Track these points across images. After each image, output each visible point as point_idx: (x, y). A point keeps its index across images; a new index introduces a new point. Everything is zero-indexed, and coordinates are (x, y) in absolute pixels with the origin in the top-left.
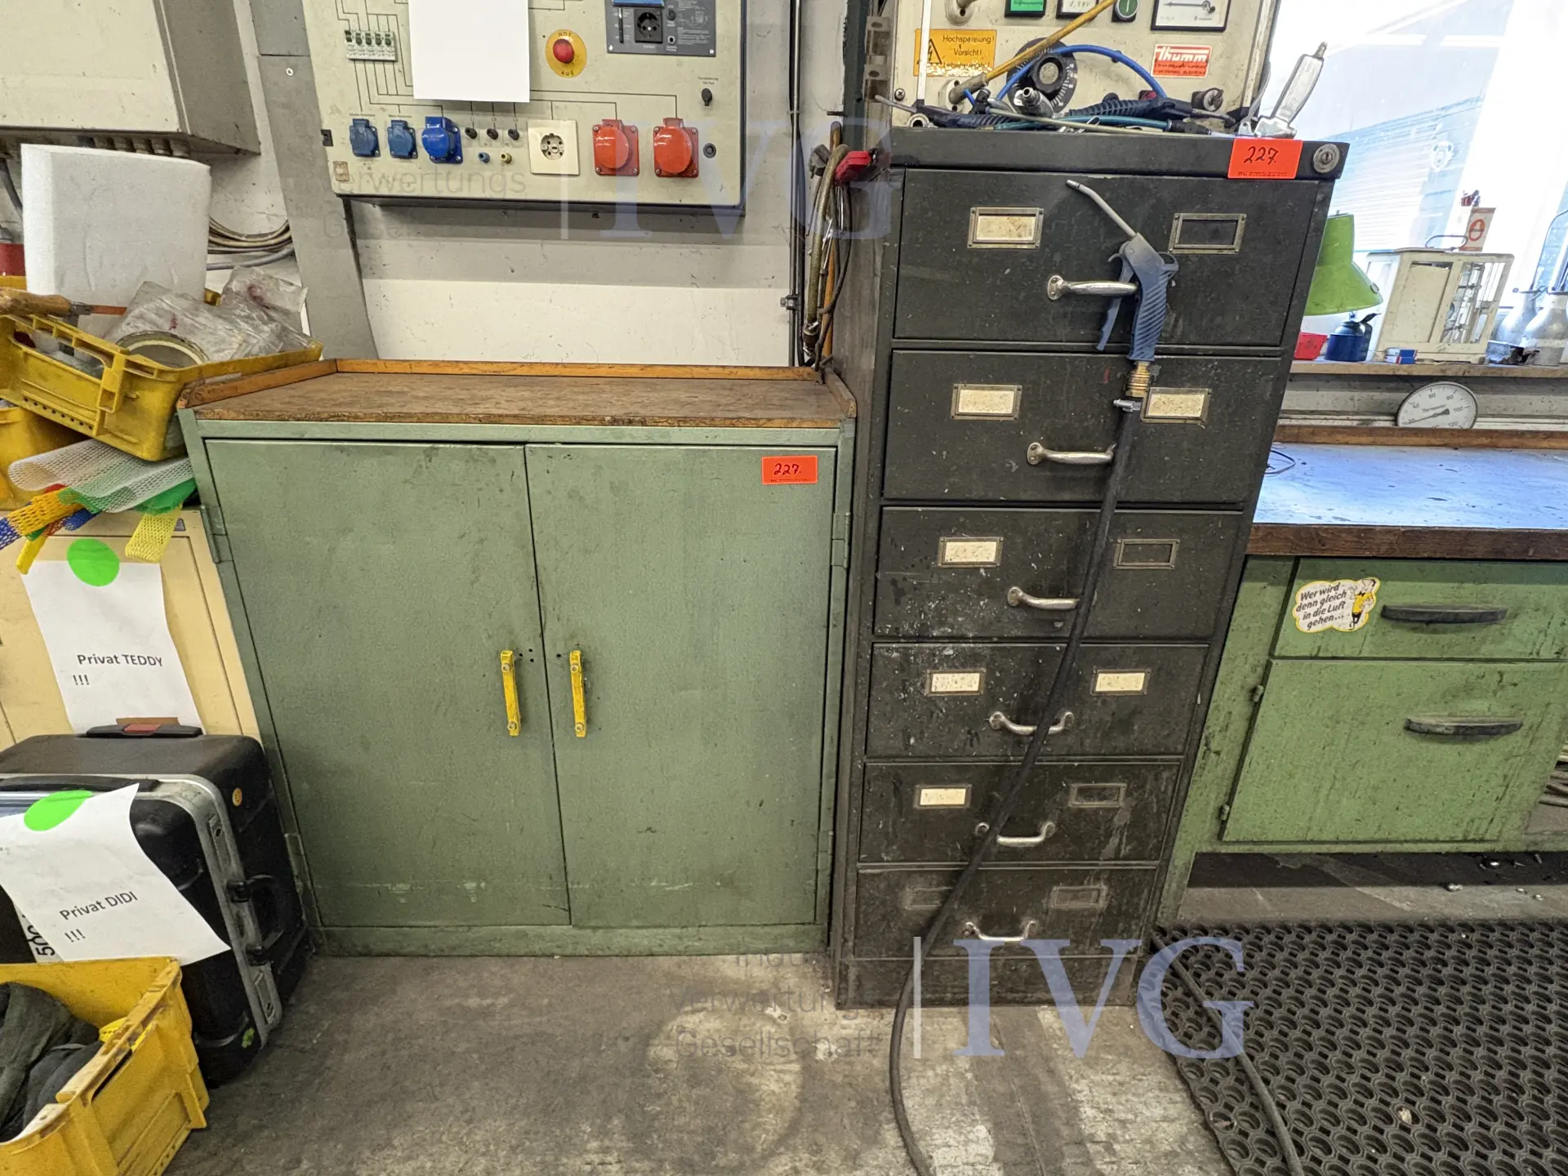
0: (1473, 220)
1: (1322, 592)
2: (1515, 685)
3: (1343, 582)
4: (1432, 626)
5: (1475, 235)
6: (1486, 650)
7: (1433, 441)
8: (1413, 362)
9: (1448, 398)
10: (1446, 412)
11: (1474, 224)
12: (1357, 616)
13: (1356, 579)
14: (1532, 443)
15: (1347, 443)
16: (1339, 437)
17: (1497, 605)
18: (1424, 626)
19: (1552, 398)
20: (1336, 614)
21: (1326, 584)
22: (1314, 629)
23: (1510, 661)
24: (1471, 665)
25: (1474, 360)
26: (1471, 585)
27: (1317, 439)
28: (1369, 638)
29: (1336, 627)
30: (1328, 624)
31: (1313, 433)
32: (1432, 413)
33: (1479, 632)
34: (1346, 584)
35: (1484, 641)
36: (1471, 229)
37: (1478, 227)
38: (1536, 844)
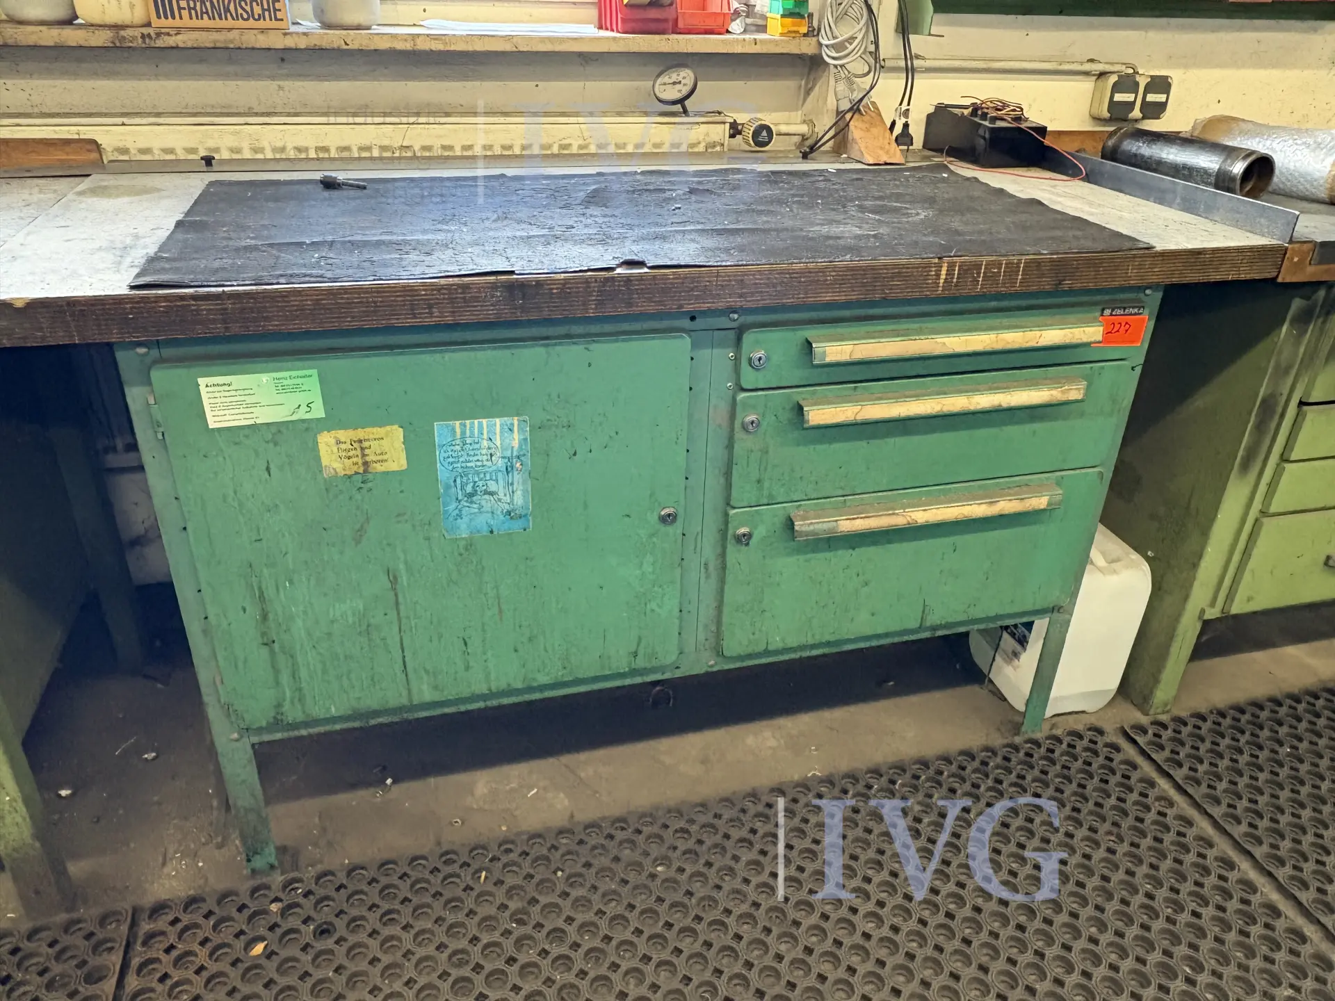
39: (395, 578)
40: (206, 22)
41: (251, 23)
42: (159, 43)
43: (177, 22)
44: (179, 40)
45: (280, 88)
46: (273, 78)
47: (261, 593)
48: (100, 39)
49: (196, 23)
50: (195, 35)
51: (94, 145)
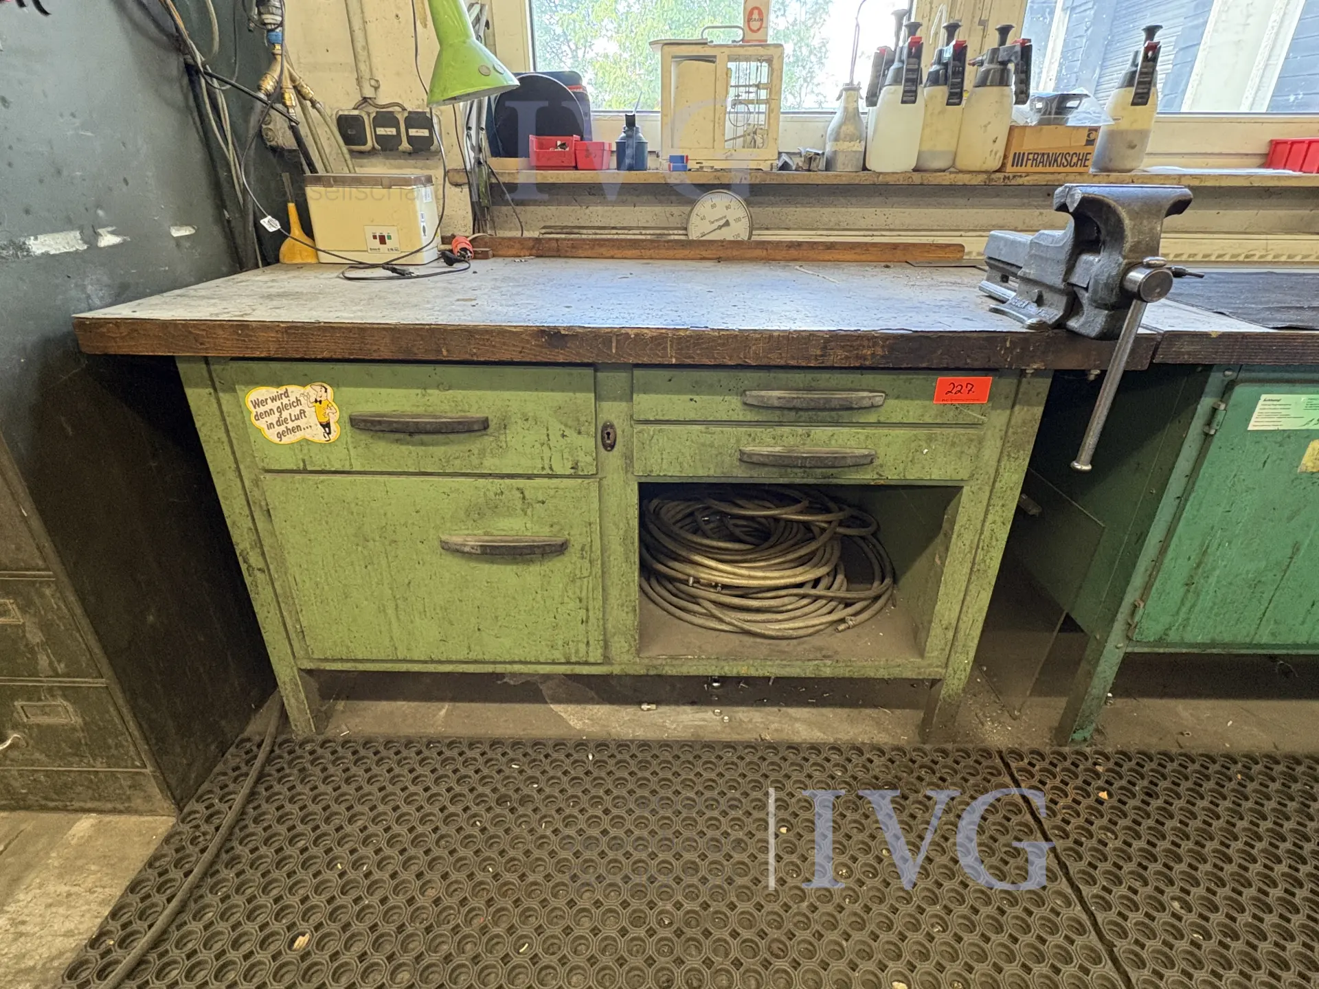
0: (749, 9)
1: (273, 399)
2: (543, 503)
3: (291, 388)
4: (417, 438)
5: (755, 25)
6: (490, 464)
7: (705, 254)
8: (685, 169)
9: (727, 208)
10: (727, 224)
11: (751, 13)
12: (326, 426)
13: (304, 385)
14: (811, 254)
15: (612, 257)
16: (603, 251)
17: (475, 413)
18: (408, 438)
19: (886, 210)
20: (301, 423)
21: (273, 391)
22: (286, 440)
23: (530, 477)
24: (482, 481)
25: (765, 167)
26: (436, 392)
27: (580, 253)
28: (352, 452)
29: (308, 437)
30: (298, 436)
31: (573, 247)
32: (716, 224)
33: (478, 444)
34: (295, 391)
35: (482, 453)
36: (749, 19)
37: (756, 16)
38: (655, 667)
39: (1298, 549)
40: (1040, 169)
41: (1068, 169)
42: (1013, 182)
43: (1023, 169)
44: (1024, 180)
45: (1041, 214)
46: (1037, 207)
47: (1205, 551)
48: (978, 180)
49: (1035, 169)
50: (1036, 177)
51: (961, 248)
